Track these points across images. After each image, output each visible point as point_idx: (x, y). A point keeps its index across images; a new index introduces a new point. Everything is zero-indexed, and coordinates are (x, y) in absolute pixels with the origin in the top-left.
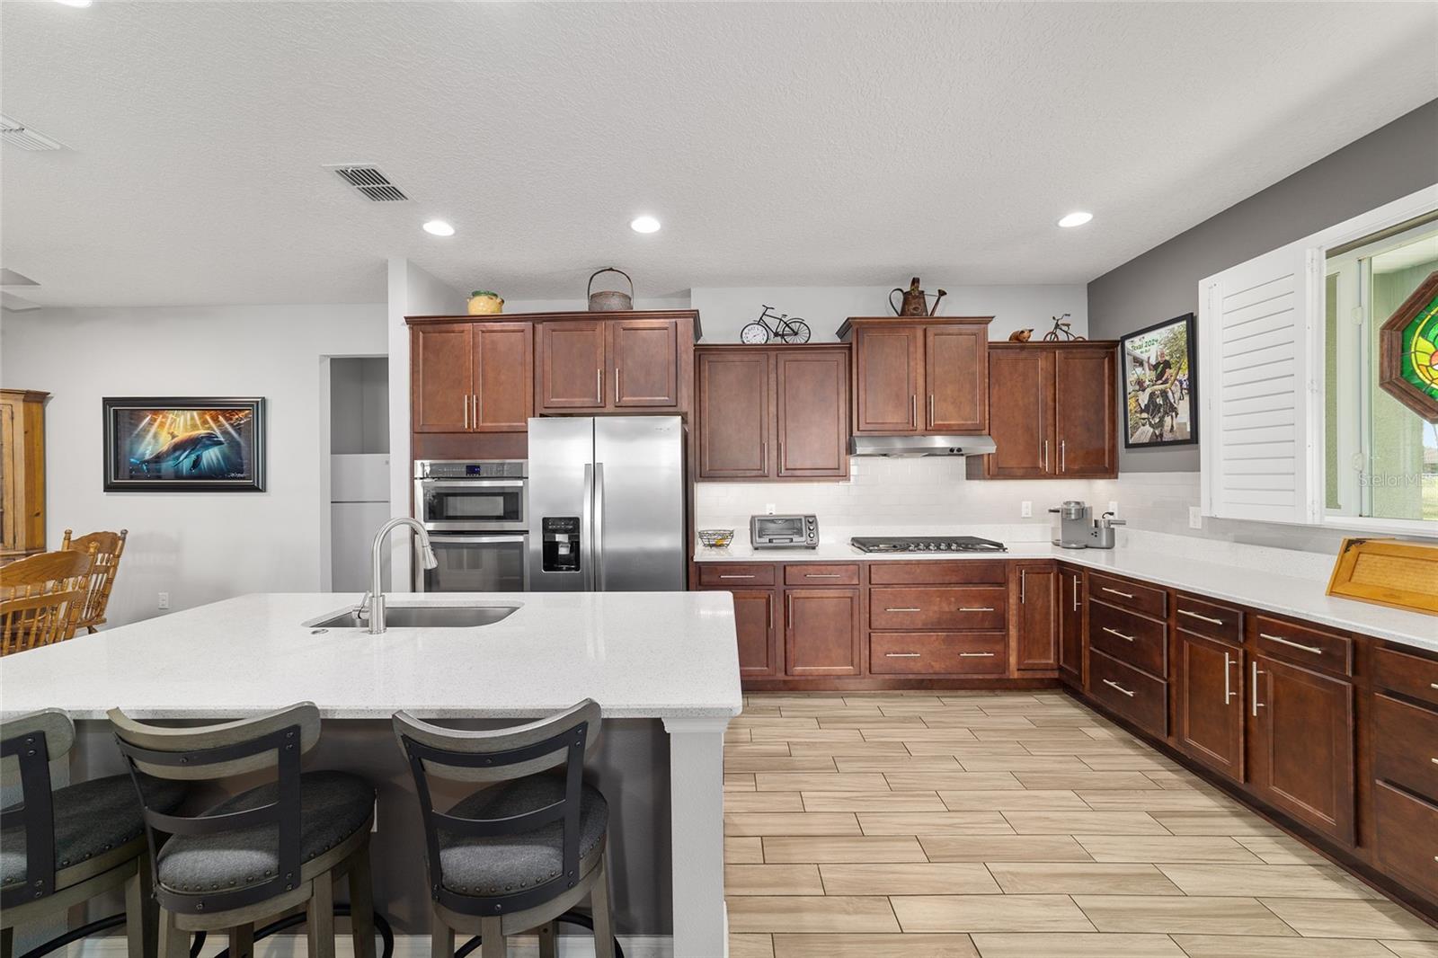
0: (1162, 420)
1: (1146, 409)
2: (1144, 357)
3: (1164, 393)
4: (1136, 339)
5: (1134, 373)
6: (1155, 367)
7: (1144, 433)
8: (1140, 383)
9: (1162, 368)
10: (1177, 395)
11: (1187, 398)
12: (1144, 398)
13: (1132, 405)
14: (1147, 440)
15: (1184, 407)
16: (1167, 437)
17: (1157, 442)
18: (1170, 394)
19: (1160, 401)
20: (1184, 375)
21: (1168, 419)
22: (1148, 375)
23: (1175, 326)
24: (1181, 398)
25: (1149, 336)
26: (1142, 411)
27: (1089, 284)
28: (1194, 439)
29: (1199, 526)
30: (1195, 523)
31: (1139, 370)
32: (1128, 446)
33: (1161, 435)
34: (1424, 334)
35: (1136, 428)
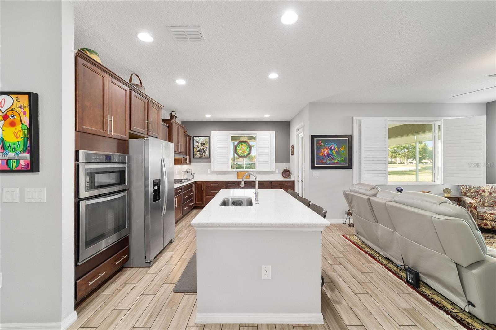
0: (202, 154)
1: (199, 151)
2: (199, 141)
3: (203, 149)
4: (197, 138)
5: (195, 144)
6: (201, 144)
7: (198, 156)
8: (198, 147)
9: (203, 144)
10: (206, 150)
11: (208, 151)
12: (198, 149)
13: (195, 150)
14: (199, 157)
15: (207, 152)
16: (203, 157)
17: (201, 158)
18: (205, 149)
19: (202, 150)
20: (208, 146)
21: (204, 154)
22: (200, 145)
23: (206, 137)
24: (207, 150)
25: (200, 138)
26: (198, 151)
27: (182, 122)
28: (209, 158)
29: (210, 172)
30: (209, 171)
31: (197, 144)
32: (193, 158)
33: (202, 156)
34: (238, 147)
35: (196, 155)
